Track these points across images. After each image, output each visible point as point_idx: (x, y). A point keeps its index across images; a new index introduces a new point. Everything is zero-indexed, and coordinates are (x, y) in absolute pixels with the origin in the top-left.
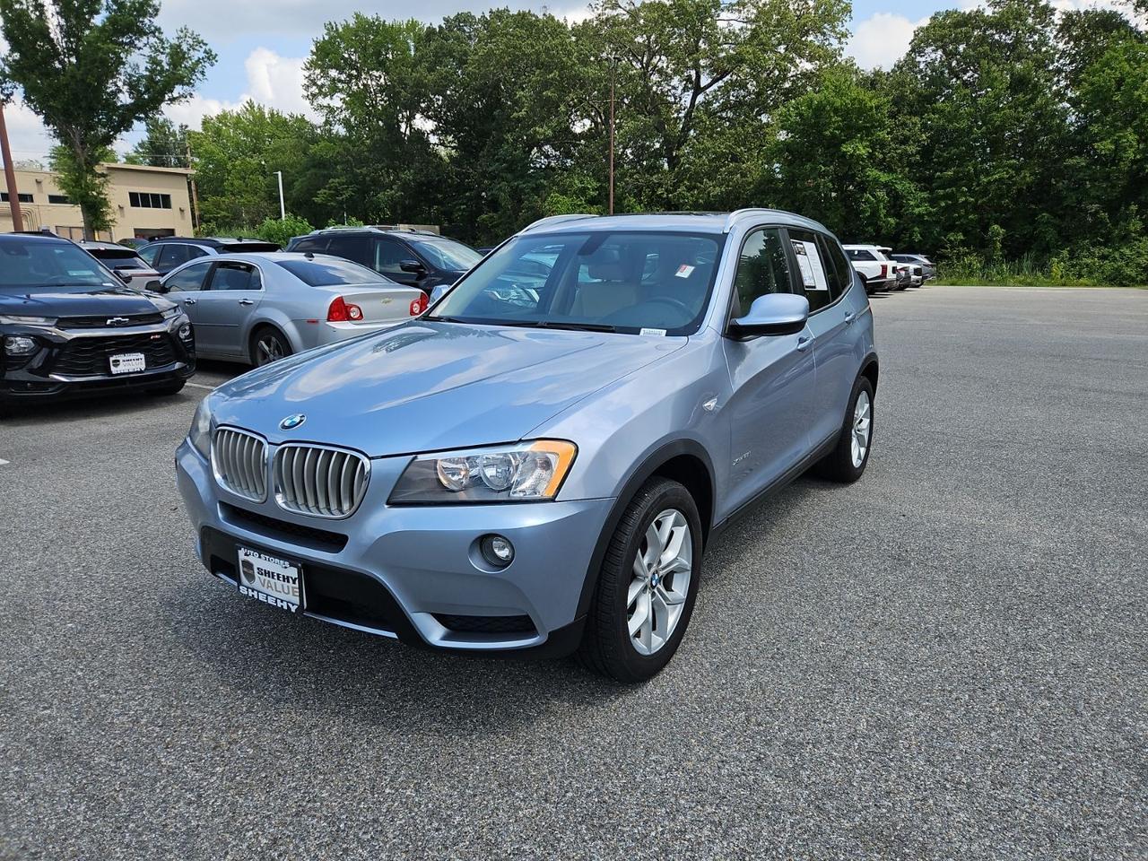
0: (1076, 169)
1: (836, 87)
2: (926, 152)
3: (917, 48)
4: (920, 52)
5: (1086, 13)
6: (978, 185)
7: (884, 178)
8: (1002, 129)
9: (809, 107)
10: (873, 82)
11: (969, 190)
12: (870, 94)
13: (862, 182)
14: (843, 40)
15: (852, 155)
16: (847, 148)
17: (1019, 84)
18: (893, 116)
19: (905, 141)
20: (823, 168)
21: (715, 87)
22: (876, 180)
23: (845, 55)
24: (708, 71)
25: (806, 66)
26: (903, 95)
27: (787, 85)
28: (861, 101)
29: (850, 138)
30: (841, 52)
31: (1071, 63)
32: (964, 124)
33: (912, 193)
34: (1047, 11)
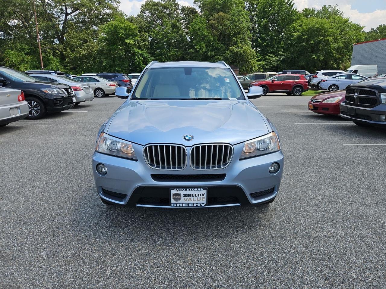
0: (191, 53)
1: (120, 20)
2: (151, 44)
3: (143, 11)
4: (144, 12)
5: (187, 7)
6: (167, 56)
7: (140, 52)
8: (171, 39)
9: (112, 26)
10: (131, 20)
11: (165, 58)
12: (132, 24)
13: (133, 53)
14: (118, 4)
15: (129, 44)
16: (127, 41)
17: (174, 26)
18: (140, 32)
19: (144, 41)
20: (120, 47)
21: (74, 14)
22: (138, 52)
23: (120, 9)
24: (70, 7)
25: (108, 11)
26: (142, 25)
27: (101, 17)
28: (129, 26)
29: (127, 38)
30: (118, 8)
31: (185, 22)
32: (161, 37)
33: (149, 57)
34: (177, 5)
